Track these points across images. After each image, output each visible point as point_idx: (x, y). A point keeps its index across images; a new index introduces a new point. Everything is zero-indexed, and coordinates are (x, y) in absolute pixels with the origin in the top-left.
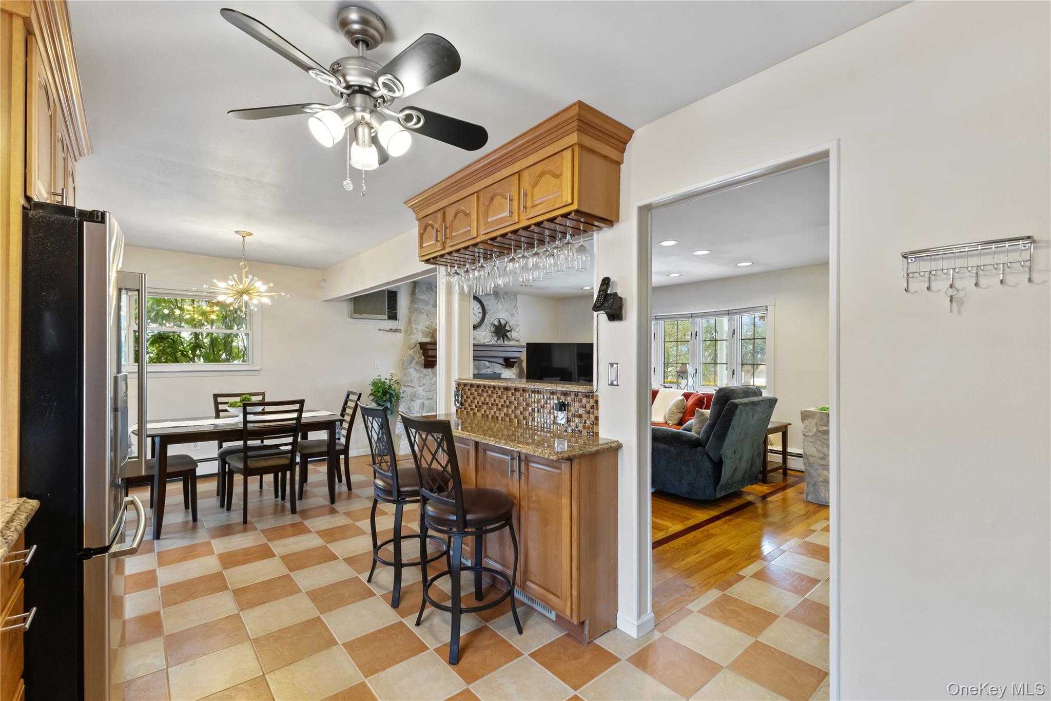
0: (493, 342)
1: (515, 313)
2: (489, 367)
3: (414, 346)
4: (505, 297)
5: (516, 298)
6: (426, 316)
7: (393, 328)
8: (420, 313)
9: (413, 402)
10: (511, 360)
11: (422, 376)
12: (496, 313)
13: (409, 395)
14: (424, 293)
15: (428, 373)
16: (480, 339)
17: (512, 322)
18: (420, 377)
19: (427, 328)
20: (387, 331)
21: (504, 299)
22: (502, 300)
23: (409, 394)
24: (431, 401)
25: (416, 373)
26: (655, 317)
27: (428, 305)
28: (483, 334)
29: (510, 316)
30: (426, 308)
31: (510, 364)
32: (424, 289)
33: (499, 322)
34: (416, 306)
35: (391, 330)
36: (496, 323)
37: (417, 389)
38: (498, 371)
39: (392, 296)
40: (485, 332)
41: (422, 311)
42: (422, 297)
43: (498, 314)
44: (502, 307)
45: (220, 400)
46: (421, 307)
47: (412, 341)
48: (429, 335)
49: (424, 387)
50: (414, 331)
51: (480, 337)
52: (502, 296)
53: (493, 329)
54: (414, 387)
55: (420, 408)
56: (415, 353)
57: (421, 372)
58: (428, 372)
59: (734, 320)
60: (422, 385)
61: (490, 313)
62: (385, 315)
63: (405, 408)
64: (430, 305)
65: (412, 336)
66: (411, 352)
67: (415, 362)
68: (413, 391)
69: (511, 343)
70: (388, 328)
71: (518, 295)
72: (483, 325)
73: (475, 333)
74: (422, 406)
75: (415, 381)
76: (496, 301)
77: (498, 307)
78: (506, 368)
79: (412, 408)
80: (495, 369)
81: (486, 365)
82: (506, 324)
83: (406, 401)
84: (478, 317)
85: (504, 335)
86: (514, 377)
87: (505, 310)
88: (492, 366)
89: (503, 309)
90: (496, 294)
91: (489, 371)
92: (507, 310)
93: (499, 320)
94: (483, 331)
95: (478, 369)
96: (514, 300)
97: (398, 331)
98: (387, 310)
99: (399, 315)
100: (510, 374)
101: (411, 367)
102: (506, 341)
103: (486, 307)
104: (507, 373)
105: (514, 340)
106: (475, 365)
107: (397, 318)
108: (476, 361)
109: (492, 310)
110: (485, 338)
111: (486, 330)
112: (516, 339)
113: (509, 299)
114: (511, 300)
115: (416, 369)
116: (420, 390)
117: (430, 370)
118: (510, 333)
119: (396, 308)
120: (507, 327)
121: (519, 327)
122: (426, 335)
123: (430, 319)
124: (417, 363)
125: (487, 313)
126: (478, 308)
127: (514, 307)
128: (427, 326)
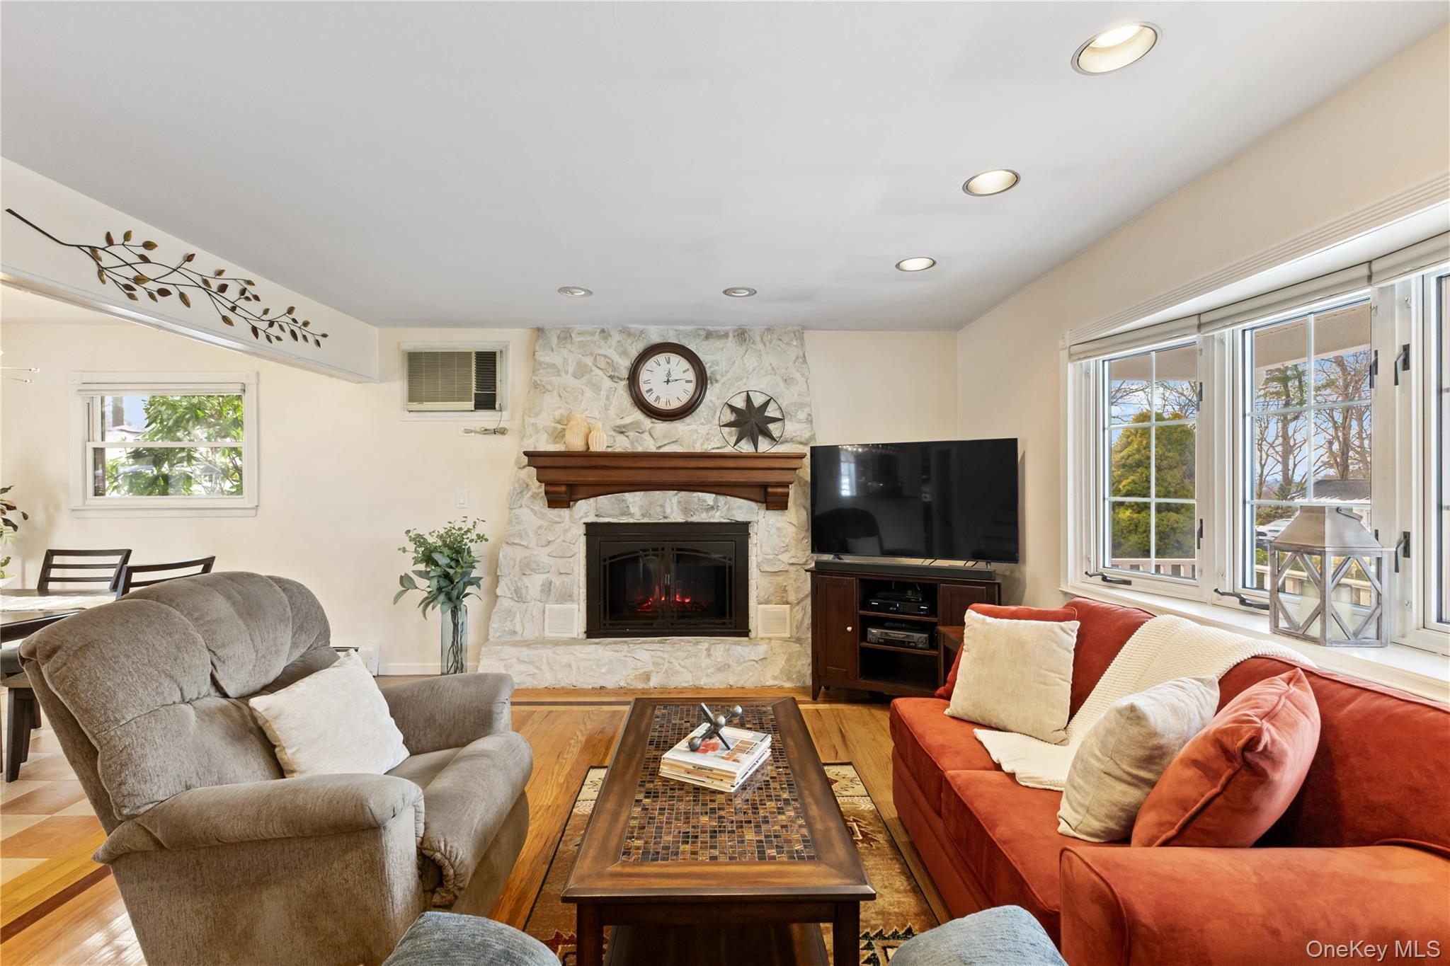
0: (729, 450)
1: (798, 376)
2: (712, 508)
4: (764, 338)
5: (802, 339)
6: (557, 398)
7: (488, 428)
8: (544, 393)
9: (525, 579)
10: (770, 490)
11: (545, 524)
12: (741, 379)
14: (552, 350)
15: (557, 519)
16: (694, 442)
17: (787, 398)
18: (539, 527)
19: (558, 422)
20: (480, 433)
21: (765, 345)
22: (760, 346)
23: (518, 560)
24: (566, 579)
25: (532, 517)
26: (1195, 321)
27: (563, 374)
28: (703, 430)
29: (782, 384)
30: (556, 381)
32: (554, 341)
33: (749, 400)
35: (486, 431)
36: (740, 403)
37: (535, 553)
38: (740, 517)
39: (487, 362)
40: (707, 427)
41: (549, 387)
42: (547, 359)
43: (744, 380)
44: (756, 364)
45: (57, 560)
46: (546, 379)
49: (551, 547)
50: (529, 430)
51: (695, 437)
52: (758, 339)
53: (729, 417)
54: (526, 547)
55: (542, 591)
57: (542, 516)
58: (560, 516)
60: (544, 543)
61: (725, 379)
62: (471, 401)
63: (509, 589)
64: (567, 373)
65: (524, 442)
68: (526, 555)
70: (480, 426)
71: (806, 331)
72: (702, 407)
73: (680, 428)
74: (547, 588)
75: (530, 534)
76: (742, 350)
77: (748, 364)
78: (767, 509)
79: (524, 591)
80: (734, 512)
81: (704, 501)
82: (766, 404)
83: (511, 576)
84: (685, 391)
85: (756, 430)
86: (791, 531)
87: (766, 371)
88: (725, 504)
89: (762, 368)
90: (742, 335)
91: (717, 517)
92: (773, 369)
93: (748, 396)
94: (702, 424)
95: (686, 510)
96: (795, 343)
97: (502, 432)
98: (474, 391)
99: (502, 400)
100: (779, 525)
101: (521, 506)
102: (764, 446)
103: (710, 367)
104: (770, 523)
105: (791, 441)
106: (679, 502)
107: (497, 406)
108: (683, 494)
109: (727, 372)
110: (708, 439)
111: (710, 422)
112: (798, 439)
113: (780, 343)
114: (787, 344)
115: (532, 510)
116: (542, 555)
117: (564, 512)
118: (778, 424)
119: (495, 386)
120: (771, 412)
121: (807, 410)
122: (557, 437)
123: (567, 403)
124: (534, 496)
125: (717, 381)
126: (684, 372)
127: (795, 362)
128: (558, 418)
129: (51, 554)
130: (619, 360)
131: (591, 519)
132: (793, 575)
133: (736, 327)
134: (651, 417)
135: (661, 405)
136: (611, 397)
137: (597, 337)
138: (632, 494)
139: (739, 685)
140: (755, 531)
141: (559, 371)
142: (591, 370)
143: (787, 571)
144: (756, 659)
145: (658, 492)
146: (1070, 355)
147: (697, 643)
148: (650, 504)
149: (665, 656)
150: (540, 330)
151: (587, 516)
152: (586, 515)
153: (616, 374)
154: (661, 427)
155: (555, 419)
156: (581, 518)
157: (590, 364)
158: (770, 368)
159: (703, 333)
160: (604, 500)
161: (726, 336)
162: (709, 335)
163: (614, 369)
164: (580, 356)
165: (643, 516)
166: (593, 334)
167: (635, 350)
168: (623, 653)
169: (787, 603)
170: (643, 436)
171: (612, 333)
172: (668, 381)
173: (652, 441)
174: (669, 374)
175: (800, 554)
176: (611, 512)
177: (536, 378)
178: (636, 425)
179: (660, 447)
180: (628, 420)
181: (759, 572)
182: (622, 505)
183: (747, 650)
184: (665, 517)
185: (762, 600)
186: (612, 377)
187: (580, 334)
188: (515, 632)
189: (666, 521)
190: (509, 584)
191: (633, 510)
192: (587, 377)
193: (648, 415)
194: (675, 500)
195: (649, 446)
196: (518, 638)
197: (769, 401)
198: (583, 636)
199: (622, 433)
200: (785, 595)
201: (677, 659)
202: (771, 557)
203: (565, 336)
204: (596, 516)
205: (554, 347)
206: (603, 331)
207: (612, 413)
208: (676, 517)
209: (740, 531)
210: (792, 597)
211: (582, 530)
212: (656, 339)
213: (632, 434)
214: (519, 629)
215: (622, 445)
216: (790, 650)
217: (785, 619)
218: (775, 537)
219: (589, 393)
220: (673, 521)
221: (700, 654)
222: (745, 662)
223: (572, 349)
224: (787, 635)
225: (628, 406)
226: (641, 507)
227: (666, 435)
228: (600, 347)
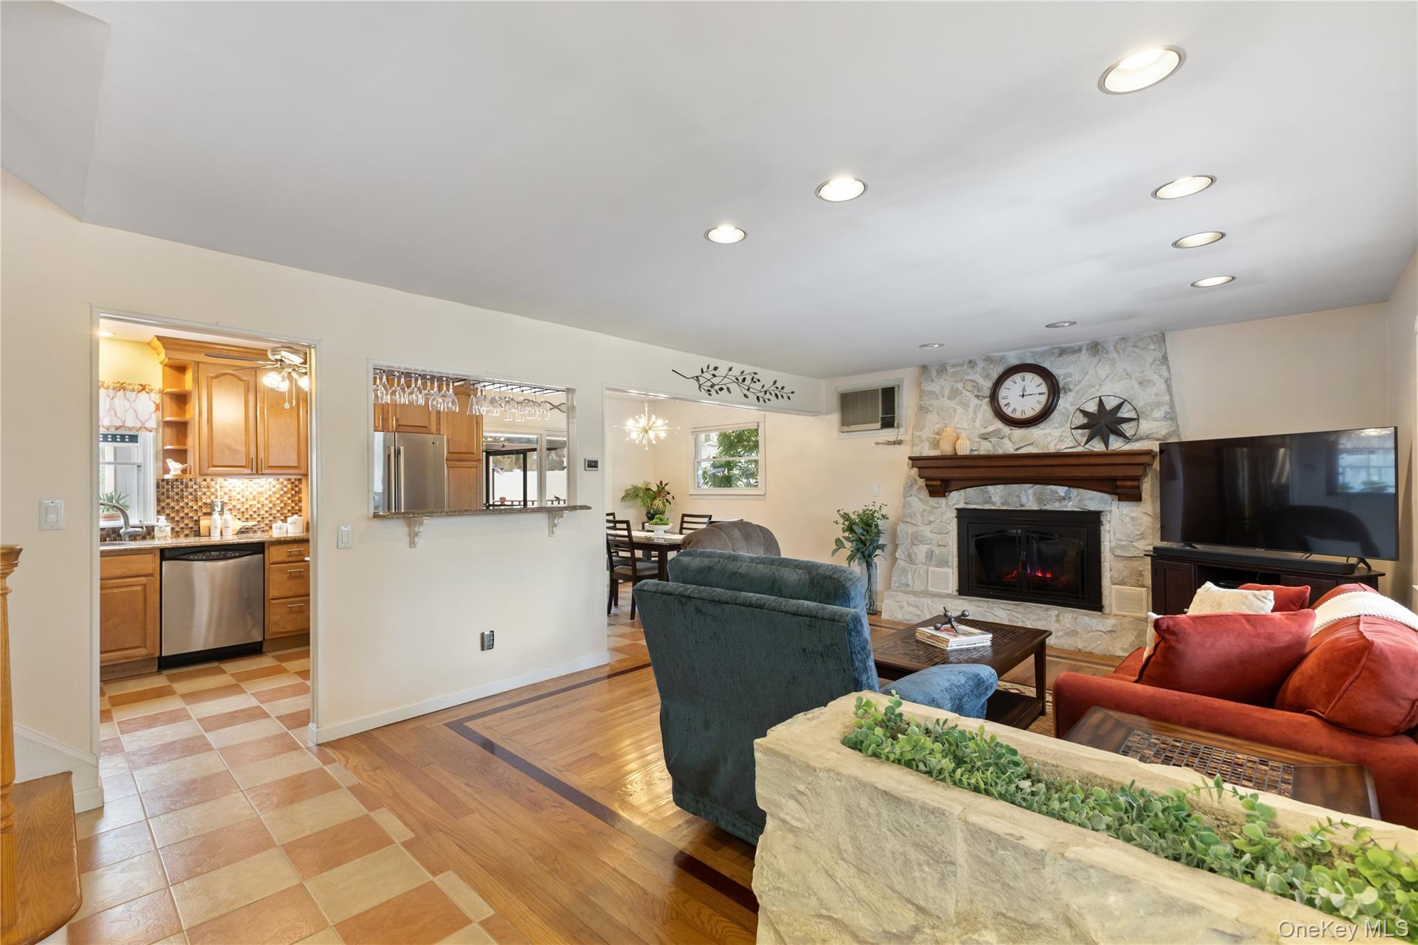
0: (1080, 449)
2: (1064, 498)
4: (1120, 347)
5: (1164, 342)
6: (936, 415)
7: (890, 440)
8: (927, 413)
9: (915, 548)
10: (1119, 483)
11: (928, 509)
12: (1094, 387)
13: (909, 536)
14: (933, 381)
15: (936, 505)
16: (1048, 443)
17: (1142, 398)
19: (937, 434)
20: (884, 444)
21: (1118, 352)
22: (1115, 355)
23: (910, 533)
24: (944, 550)
27: (940, 397)
28: (1057, 433)
29: (1137, 387)
30: (935, 403)
31: (1123, 490)
32: (934, 374)
33: (1101, 404)
35: (889, 443)
36: (1092, 407)
37: (921, 529)
38: (1092, 507)
39: (889, 395)
40: (1060, 431)
41: (931, 408)
42: (929, 388)
43: (1097, 387)
44: (1110, 371)
46: (929, 402)
49: (932, 526)
51: (1049, 439)
52: (1112, 349)
53: (1082, 420)
54: (915, 525)
55: (926, 557)
57: (926, 503)
58: (938, 503)
60: (927, 522)
61: (1078, 388)
62: (879, 422)
63: (904, 554)
64: (943, 397)
65: (914, 449)
66: (913, 472)
67: (917, 487)
68: (915, 530)
70: (885, 440)
71: (1168, 334)
72: (1055, 414)
73: (1036, 432)
74: (930, 555)
75: (918, 515)
76: (1094, 361)
77: (1100, 373)
78: (1120, 500)
79: (914, 556)
80: (1086, 502)
81: (1057, 493)
82: (1120, 406)
83: (905, 545)
84: (1038, 402)
85: (1107, 430)
86: (1147, 520)
87: (1120, 376)
88: (1077, 495)
89: (1116, 375)
90: (1096, 348)
91: (1070, 506)
92: (1127, 373)
93: (1101, 401)
94: (1056, 428)
95: (1040, 500)
96: (1152, 347)
97: (899, 443)
98: (880, 416)
99: (899, 420)
100: (1133, 515)
101: (911, 495)
102: (1116, 444)
103: (1063, 379)
104: (1125, 512)
105: (1147, 438)
106: (1035, 493)
107: (895, 425)
108: (1038, 486)
109: (1080, 382)
110: (1061, 441)
111: (1064, 426)
112: (1154, 435)
113: (1136, 350)
114: (1143, 349)
115: (919, 498)
116: (926, 531)
117: (942, 500)
118: (1133, 424)
119: (894, 411)
120: (1125, 413)
123: (943, 419)
124: (920, 488)
126: (1038, 386)
127: (1151, 365)
128: (936, 431)
129: (684, 516)
130: (983, 382)
131: (961, 505)
132: (1148, 561)
133: (1089, 342)
134: (1010, 425)
135: (1018, 415)
136: (977, 411)
137: (965, 367)
138: (994, 487)
139: (1087, 650)
140: (1108, 519)
141: (937, 396)
142: (962, 392)
143: (1144, 558)
144: (1103, 630)
145: (1015, 485)
147: (1047, 610)
148: (1009, 494)
149: (1019, 616)
150: (924, 368)
152: (958, 503)
153: (981, 394)
154: (1018, 433)
155: (933, 432)
156: (953, 505)
157: (961, 388)
158: (1124, 373)
159: (1056, 351)
160: (971, 492)
161: (1080, 350)
162: (1063, 352)
163: (979, 390)
164: (953, 383)
165: (1003, 504)
166: (962, 365)
167: (995, 373)
168: (984, 609)
169: (1144, 587)
170: (1004, 440)
171: (977, 362)
172: (1023, 396)
173: (1011, 445)
174: (1024, 390)
176: (977, 501)
177: (922, 403)
178: (996, 433)
179: (1018, 449)
180: (990, 429)
181: (1111, 556)
182: (986, 495)
183: (1095, 621)
184: (1021, 506)
185: (1115, 581)
186: (977, 396)
188: (908, 585)
189: (1023, 508)
190: (904, 550)
191: (994, 499)
192: (958, 398)
193: (1007, 424)
195: (1008, 448)
196: (910, 589)
197: (1122, 404)
198: (957, 593)
199: (986, 439)
200: (1141, 579)
201: (1029, 619)
202: (1125, 543)
203: (942, 369)
204: (965, 503)
205: (934, 378)
206: (970, 361)
207: (978, 424)
208: (1032, 505)
209: (1091, 522)
211: (954, 514)
212: (1014, 361)
213: (994, 440)
214: (910, 583)
215: (985, 448)
216: (1140, 628)
217: (1141, 600)
218: (1130, 525)
219: (960, 410)
220: (1029, 508)
221: (1049, 619)
222: (1092, 631)
223: (947, 378)
225: (991, 418)
226: (1001, 497)
227: (1022, 439)
228: (968, 374)
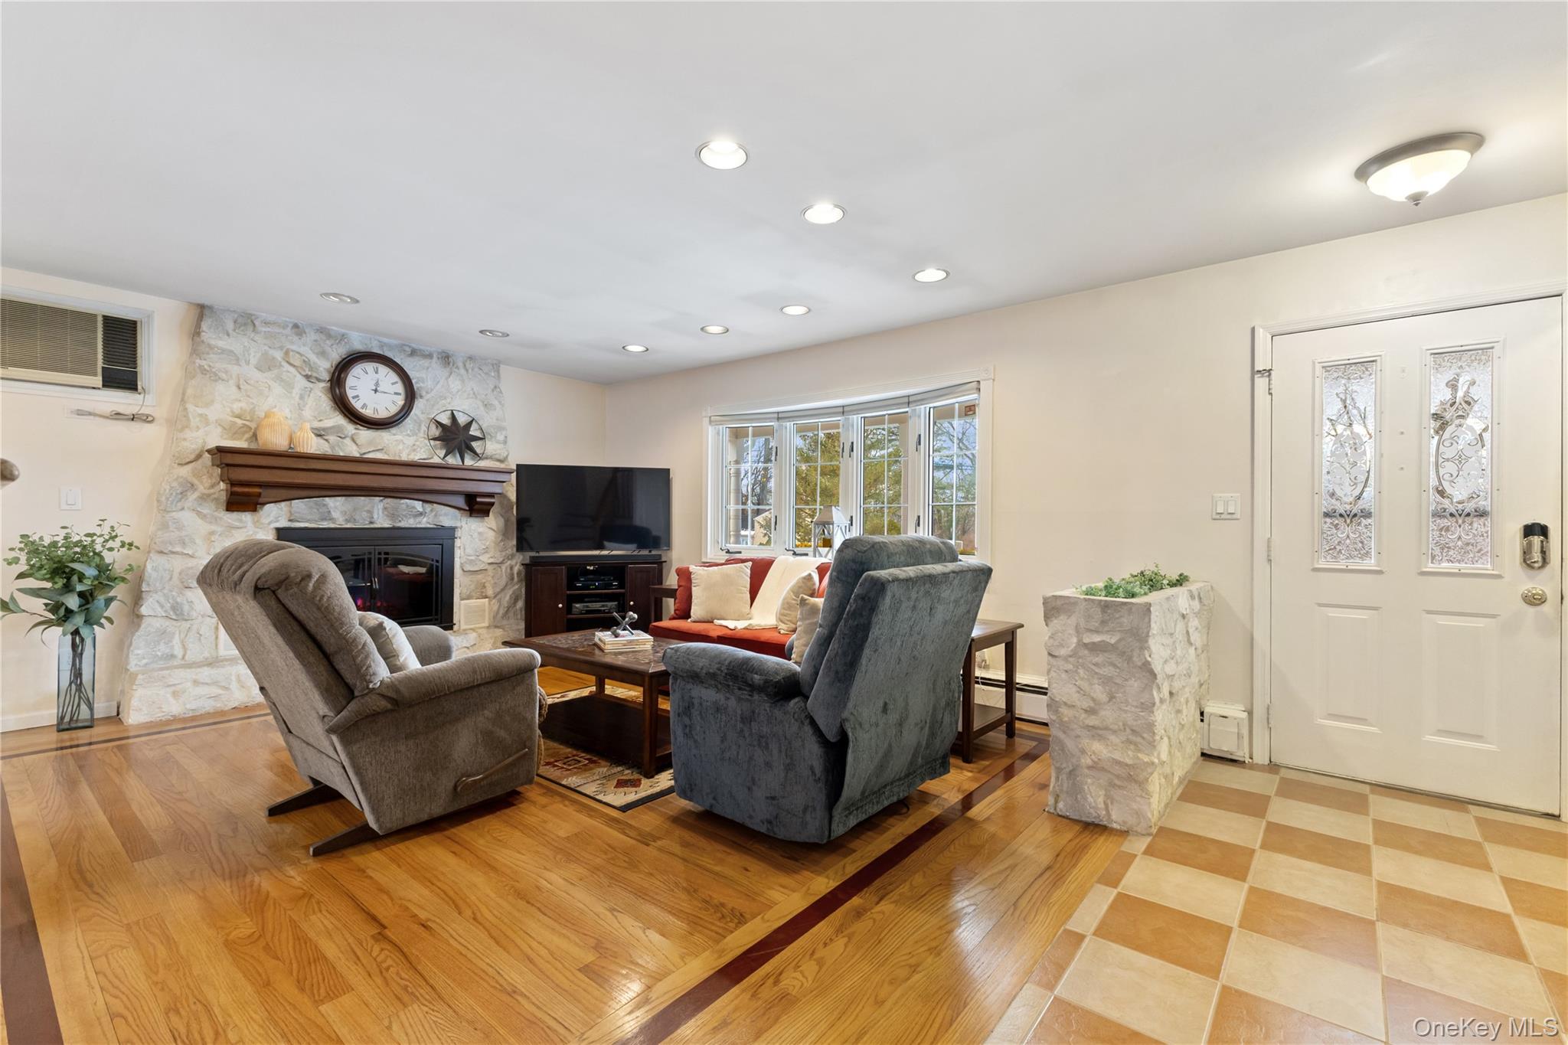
0: (436, 460)
1: (496, 403)
2: (421, 514)
3: (192, 457)
4: (468, 366)
5: (498, 371)
6: (234, 389)
7: (122, 412)
8: (216, 381)
9: (189, 594)
10: (478, 500)
11: (219, 529)
12: (445, 398)
13: (176, 575)
14: (228, 335)
15: (237, 524)
16: (400, 451)
17: (486, 420)
18: (212, 533)
19: (239, 417)
20: (107, 418)
21: (467, 370)
22: (462, 371)
23: (177, 571)
25: (200, 521)
27: (243, 363)
28: (410, 441)
29: (482, 408)
30: (235, 370)
31: (476, 507)
32: (230, 326)
33: (453, 418)
34: (203, 363)
35: (118, 416)
36: (445, 420)
38: (447, 522)
39: (122, 331)
40: (413, 439)
41: (224, 376)
42: (221, 344)
43: (449, 400)
44: (460, 387)
46: (218, 365)
47: (185, 444)
48: (244, 433)
50: (195, 421)
51: (401, 447)
52: (460, 365)
53: (436, 432)
54: (192, 557)
56: (196, 474)
57: (216, 521)
58: (241, 521)
59: (919, 416)
61: (429, 396)
62: (95, 375)
63: (162, 606)
64: (248, 363)
65: (188, 434)
66: (185, 471)
67: (196, 495)
68: (190, 565)
69: (482, 464)
70: (108, 409)
71: (502, 366)
72: (408, 420)
73: (385, 437)
75: (197, 541)
76: (445, 372)
77: (451, 386)
78: (471, 516)
79: (186, 608)
80: (441, 518)
81: (414, 508)
82: (469, 424)
83: (166, 591)
84: (393, 403)
85: (463, 446)
86: (491, 535)
87: (469, 394)
88: (432, 511)
89: (465, 391)
90: (446, 358)
91: (424, 522)
92: (474, 393)
93: (453, 414)
94: (408, 435)
95: (393, 516)
97: (147, 419)
98: (100, 364)
99: (146, 381)
100: (481, 530)
101: (183, 509)
102: (469, 462)
103: (416, 383)
104: (474, 528)
105: (492, 457)
106: (385, 508)
107: (139, 387)
108: (389, 500)
109: (432, 390)
110: (414, 450)
111: (416, 434)
112: (497, 457)
113: (480, 372)
114: (486, 374)
115: (199, 513)
117: (247, 517)
118: (480, 443)
119: (135, 363)
120: (474, 431)
121: (504, 433)
122: (235, 433)
123: (248, 396)
124: (203, 498)
125: (421, 397)
126: (393, 384)
127: (493, 391)
128: (237, 412)
130: (317, 360)
131: (284, 523)
132: (490, 573)
133: (439, 351)
134: (356, 424)
135: (368, 412)
136: (306, 397)
137: (288, 331)
138: (333, 499)
140: (461, 535)
141: (238, 359)
142: (281, 366)
143: (486, 570)
144: (468, 645)
145: (362, 498)
146: (710, 422)
148: (355, 510)
150: (202, 311)
151: (277, 521)
153: (315, 374)
154: (365, 434)
155: (232, 412)
156: (270, 523)
157: (280, 359)
158: (471, 392)
159: (408, 350)
160: (299, 506)
161: (430, 356)
162: (414, 353)
163: (311, 369)
164: (266, 348)
165: (347, 521)
166: (285, 327)
167: (336, 354)
169: (486, 597)
170: (345, 441)
171: (307, 331)
172: (376, 391)
173: (355, 447)
174: (377, 384)
175: (498, 554)
176: (309, 517)
178: (337, 430)
179: (364, 454)
180: (328, 423)
181: (461, 572)
182: (324, 510)
184: (371, 523)
185: (464, 596)
186: (307, 377)
187: (266, 323)
188: (173, 656)
189: (372, 526)
190: (162, 600)
191: (335, 514)
192: (276, 371)
193: (351, 421)
194: (381, 506)
195: (351, 450)
196: (176, 663)
197: (472, 422)
199: (320, 435)
200: (484, 590)
202: (473, 558)
203: (247, 321)
204: (290, 520)
205: (231, 332)
206: (296, 326)
207: (307, 413)
208: (382, 521)
209: (444, 538)
210: (490, 592)
211: (272, 534)
212: (359, 346)
213: (332, 438)
214: (178, 651)
215: (319, 447)
217: (484, 610)
218: (477, 540)
219: (278, 389)
220: (379, 526)
223: (256, 338)
224: (486, 624)
225: (328, 408)
226: (344, 513)
227: (371, 442)
228: (292, 343)
